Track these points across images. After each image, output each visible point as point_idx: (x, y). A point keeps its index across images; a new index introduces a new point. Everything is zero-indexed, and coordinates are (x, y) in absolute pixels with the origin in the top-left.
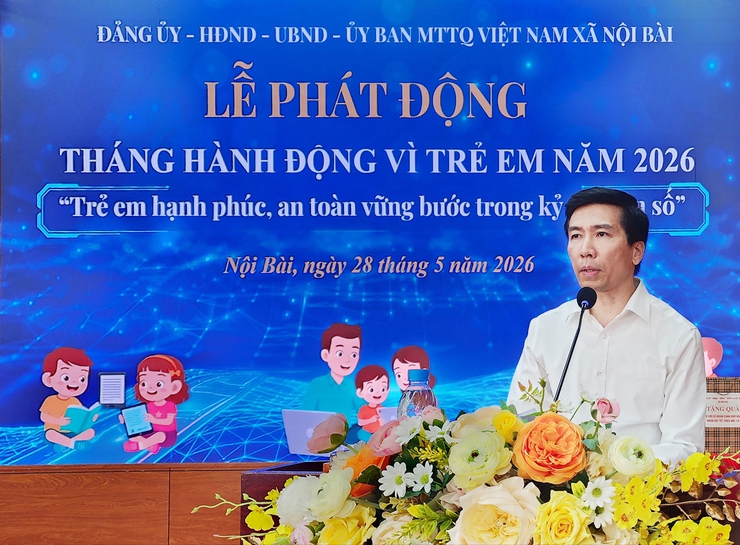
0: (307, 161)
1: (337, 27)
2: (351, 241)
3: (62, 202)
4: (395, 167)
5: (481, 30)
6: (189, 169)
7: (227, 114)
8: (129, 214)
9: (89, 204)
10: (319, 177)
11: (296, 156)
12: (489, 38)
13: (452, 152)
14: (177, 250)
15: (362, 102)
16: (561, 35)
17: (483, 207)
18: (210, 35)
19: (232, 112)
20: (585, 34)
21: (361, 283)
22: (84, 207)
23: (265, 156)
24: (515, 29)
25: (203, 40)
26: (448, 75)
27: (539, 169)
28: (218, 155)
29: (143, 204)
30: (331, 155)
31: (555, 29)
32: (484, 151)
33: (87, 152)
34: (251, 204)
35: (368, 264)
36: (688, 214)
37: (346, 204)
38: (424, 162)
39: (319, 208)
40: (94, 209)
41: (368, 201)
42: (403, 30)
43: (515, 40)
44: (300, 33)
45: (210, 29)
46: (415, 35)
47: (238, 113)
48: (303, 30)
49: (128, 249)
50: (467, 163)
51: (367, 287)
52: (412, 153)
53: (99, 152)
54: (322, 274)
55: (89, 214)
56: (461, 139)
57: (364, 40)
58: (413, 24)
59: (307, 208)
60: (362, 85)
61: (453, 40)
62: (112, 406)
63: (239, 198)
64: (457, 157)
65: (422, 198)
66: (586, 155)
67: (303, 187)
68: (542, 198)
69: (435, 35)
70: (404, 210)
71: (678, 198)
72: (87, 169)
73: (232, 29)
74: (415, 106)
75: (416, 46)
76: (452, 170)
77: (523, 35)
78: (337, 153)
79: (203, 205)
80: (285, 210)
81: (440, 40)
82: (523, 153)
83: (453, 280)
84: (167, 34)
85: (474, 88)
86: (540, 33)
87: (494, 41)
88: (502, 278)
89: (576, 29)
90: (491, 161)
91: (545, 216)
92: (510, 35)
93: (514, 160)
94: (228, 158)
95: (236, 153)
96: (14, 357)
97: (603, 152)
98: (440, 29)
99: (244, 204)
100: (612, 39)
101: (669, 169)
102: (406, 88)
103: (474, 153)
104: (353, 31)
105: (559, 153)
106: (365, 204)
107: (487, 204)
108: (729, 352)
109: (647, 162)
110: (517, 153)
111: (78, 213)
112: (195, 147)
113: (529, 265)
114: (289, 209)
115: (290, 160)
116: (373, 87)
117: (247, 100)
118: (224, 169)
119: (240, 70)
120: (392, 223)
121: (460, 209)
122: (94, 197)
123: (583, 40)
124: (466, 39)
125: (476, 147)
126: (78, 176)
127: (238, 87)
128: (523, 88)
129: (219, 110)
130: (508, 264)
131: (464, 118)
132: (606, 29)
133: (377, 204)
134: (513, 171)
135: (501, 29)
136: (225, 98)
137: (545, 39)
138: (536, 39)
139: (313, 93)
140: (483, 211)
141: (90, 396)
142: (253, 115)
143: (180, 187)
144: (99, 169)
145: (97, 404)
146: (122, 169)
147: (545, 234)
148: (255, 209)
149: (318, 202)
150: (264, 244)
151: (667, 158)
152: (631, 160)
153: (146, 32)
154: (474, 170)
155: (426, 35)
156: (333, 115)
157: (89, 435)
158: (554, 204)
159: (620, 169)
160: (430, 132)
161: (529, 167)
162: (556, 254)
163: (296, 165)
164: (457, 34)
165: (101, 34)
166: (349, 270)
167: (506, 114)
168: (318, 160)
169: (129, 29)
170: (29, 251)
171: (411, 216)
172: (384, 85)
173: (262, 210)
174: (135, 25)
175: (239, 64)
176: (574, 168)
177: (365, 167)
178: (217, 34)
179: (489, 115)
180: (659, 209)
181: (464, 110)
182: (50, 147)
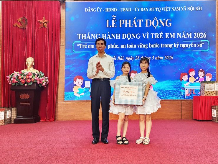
0: (127, 36)
1: (133, 8)
3: (78, 45)
4: (144, 37)
5: (162, 8)
8: (91, 48)
9: (83, 46)
10: (129, 40)
11: (124, 35)
13: (156, 34)
15: (138, 24)
17: (162, 45)
18: (108, 10)
19: (112, 26)
20: (184, 9)
21: (137, 62)
22: (82, 46)
23: (118, 35)
24: (169, 8)
25: (106, 11)
26: (155, 18)
27: (174, 37)
28: (109, 35)
32: (163, 34)
33: (83, 35)
34: (115, 45)
35: (139, 58)
36: (205, 46)
37: (134, 45)
38: (150, 36)
39: (129, 46)
40: (84, 47)
41: (139, 44)
42: (146, 8)
43: (169, 10)
44: (125, 9)
45: (108, 9)
46: (149, 9)
47: (113, 26)
48: (126, 9)
49: (91, 55)
50: (159, 36)
52: (148, 34)
53: (85, 35)
54: (129, 60)
55: (83, 48)
56: (158, 31)
57: (138, 11)
58: (148, 7)
59: (126, 46)
60: (138, 20)
61: (156, 10)
62: (87, 88)
64: (157, 35)
65: (150, 44)
66: (184, 34)
67: (126, 42)
68: (174, 43)
69: (153, 9)
70: (146, 46)
71: (203, 43)
72: (83, 38)
73: (112, 9)
74: (149, 24)
75: (149, 12)
76: (156, 38)
77: (171, 9)
78: (133, 34)
80: (122, 46)
81: (154, 10)
82: (171, 34)
83: (156, 61)
84: (99, 10)
85: (161, 20)
86: (174, 9)
87: (165, 10)
88: (166, 61)
89: (182, 8)
90: (164, 36)
91: (175, 47)
92: (168, 9)
93: (169, 35)
94: (111, 36)
95: (112, 35)
96: (68, 78)
97: (187, 34)
98: (154, 8)
99: (114, 45)
100: (189, 9)
101: (201, 37)
102: (147, 20)
103: (160, 34)
104: (136, 9)
105: (178, 34)
106: (138, 45)
107: (163, 45)
108: (214, 76)
109: (196, 36)
110: (169, 34)
111: (81, 48)
112: (104, 34)
113: (172, 58)
115: (123, 36)
116: (140, 20)
117: (115, 23)
118: (110, 38)
119: (113, 17)
120: (143, 49)
121: (157, 46)
122: (84, 44)
123: (183, 10)
124: (159, 10)
125: (161, 33)
126: (81, 40)
127: (113, 21)
128: (171, 20)
129: (109, 26)
130: (167, 58)
131: (158, 27)
132: (188, 8)
133: (140, 45)
134: (168, 38)
135: (166, 8)
136: (110, 23)
137: (175, 10)
138: (173, 10)
139: (128, 22)
140: (162, 46)
141: (83, 86)
142: (116, 27)
144: (85, 38)
145: (84, 88)
146: (90, 38)
147: (175, 51)
148: (116, 46)
149: (129, 45)
150: (118, 54)
151: (201, 35)
152: (193, 35)
153: (95, 10)
154: (160, 38)
155: (151, 9)
156: (132, 27)
157: (83, 94)
158: (177, 45)
159: (191, 37)
160: (152, 30)
161: (172, 37)
162: (177, 56)
163: (124, 37)
164: (157, 9)
165: (86, 10)
166: (135, 59)
167: (167, 26)
168: (129, 36)
169: (91, 9)
170: (71, 56)
171: (147, 47)
172: (142, 20)
173: (117, 47)
174: (93, 8)
175: (113, 16)
176: (181, 37)
177: (138, 37)
178: (109, 10)
179: (164, 26)
180: (199, 46)
181: (159, 25)
182: (75, 34)
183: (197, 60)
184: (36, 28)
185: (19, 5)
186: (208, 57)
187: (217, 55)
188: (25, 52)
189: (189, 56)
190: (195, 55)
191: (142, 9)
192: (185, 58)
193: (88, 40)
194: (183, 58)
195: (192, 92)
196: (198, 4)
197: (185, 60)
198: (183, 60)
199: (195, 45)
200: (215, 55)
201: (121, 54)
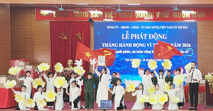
0: (136, 45)
1: (140, 26)
2: (142, 56)
4: (148, 46)
5: (160, 27)
6: (120, 46)
7: (125, 39)
10: (138, 47)
14: (118, 58)
15: (144, 37)
16: (172, 27)
20: (175, 27)
23: (130, 44)
25: (122, 28)
26: (156, 33)
28: (124, 44)
33: (106, 44)
35: (145, 60)
36: (190, 53)
37: (141, 51)
38: (152, 45)
39: (138, 52)
41: (145, 51)
42: (149, 27)
46: (151, 27)
48: (136, 27)
51: (145, 63)
57: (144, 28)
59: (136, 52)
60: (144, 35)
61: (156, 28)
63: (127, 50)
65: (152, 50)
66: (175, 44)
67: (136, 49)
69: (154, 28)
72: (106, 46)
73: (126, 27)
74: (151, 37)
75: (151, 29)
78: (140, 44)
79: (122, 51)
81: (155, 28)
84: (117, 27)
85: (159, 35)
86: (169, 27)
92: (164, 27)
94: (125, 45)
95: (126, 44)
101: (187, 47)
104: (142, 27)
105: (172, 44)
109: (184, 45)
112: (121, 43)
114: (134, 52)
115: (134, 45)
117: (128, 37)
119: (127, 32)
120: (148, 54)
124: (158, 28)
127: (126, 35)
128: (166, 35)
129: (124, 38)
130: (164, 60)
132: (178, 27)
139: (137, 36)
142: (129, 39)
148: (129, 52)
150: (130, 57)
151: (187, 45)
152: (182, 45)
153: (114, 27)
155: (153, 27)
156: (140, 39)
159: (180, 46)
163: (135, 46)
165: (108, 27)
166: (142, 60)
167: (164, 39)
168: (138, 45)
169: (111, 27)
171: (151, 53)
172: (147, 34)
175: (127, 31)
177: (144, 46)
179: (162, 39)
180: (186, 52)
181: (158, 38)
182: (101, 43)
184: (74, 39)
185: (62, 24)
186: (192, 60)
189: (179, 59)
190: (183, 59)
191: (146, 27)
192: (177, 60)
193: (110, 47)
194: (175, 60)
196: (185, 24)
197: (176, 61)
199: (183, 52)
201: (133, 57)
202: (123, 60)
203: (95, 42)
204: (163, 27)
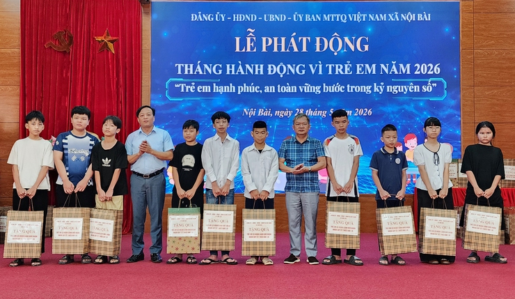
0: (277, 69)
1: (290, 15)
2: (294, 103)
3: (176, 86)
4: (313, 72)
5: (350, 15)
6: (228, 73)
7: (244, 50)
8: (204, 91)
9: (187, 87)
10: (281, 76)
11: (272, 67)
12: (353, 18)
13: (337, 66)
14: (223, 106)
15: (300, 45)
16: (383, 17)
17: (350, 88)
18: (237, 18)
19: (246, 49)
20: (394, 17)
22: (185, 88)
23: (259, 67)
24: (364, 15)
25: (234, 20)
26: (336, 34)
28: (240, 67)
29: (209, 87)
30: (287, 67)
31: (381, 15)
32: (351, 65)
33: (186, 65)
34: (253, 87)
36: (438, 91)
37: (292, 87)
38: (325, 70)
39: (281, 89)
40: (189, 89)
41: (302, 86)
42: (317, 16)
43: (364, 20)
44: (274, 17)
45: (238, 15)
46: (322, 17)
47: (249, 50)
48: (276, 15)
49: (203, 105)
50: (343, 70)
52: (320, 66)
53: (191, 66)
54: (283, 116)
55: (187, 91)
56: (341, 60)
57: (301, 20)
58: (321, 13)
59: (276, 89)
60: (300, 38)
61: (338, 20)
63: (249, 85)
64: (339, 67)
65: (324, 84)
66: (394, 67)
67: (275, 80)
68: (375, 84)
69: (331, 18)
70: (317, 89)
71: (433, 85)
72: (186, 73)
73: (246, 15)
74: (322, 47)
75: (323, 22)
76: (337, 73)
77: (367, 18)
78: (289, 66)
79: (234, 87)
80: (267, 89)
81: (333, 20)
82: (367, 66)
84: (219, 17)
85: (346, 39)
86: (375, 16)
87: (355, 20)
88: (358, 118)
89: (390, 15)
90: (354, 69)
91: (377, 92)
92: (362, 18)
93: (364, 69)
94: (244, 68)
95: (247, 66)
97: (401, 65)
98: (333, 15)
99: (250, 87)
100: (405, 19)
101: (429, 73)
102: (318, 39)
103: (346, 66)
104: (296, 16)
105: (382, 66)
106: (300, 87)
107: (352, 87)
108: (456, 149)
109: (420, 70)
110: (364, 66)
111: (182, 91)
112: (231, 64)
113: (370, 112)
114: (269, 89)
115: (270, 69)
116: (304, 39)
117: (252, 44)
118: (243, 73)
119: (250, 32)
120: (312, 95)
121: (341, 89)
122: (189, 84)
123: (392, 20)
124: (343, 19)
125: (347, 64)
126: (183, 76)
127: (249, 39)
128: (367, 39)
129: (241, 49)
130: (361, 112)
131: (342, 51)
132: (402, 15)
133: (305, 87)
134: (363, 73)
135: (358, 15)
136: (243, 44)
137: (376, 19)
138: (372, 19)
139: (279, 41)
140: (350, 90)
142: (255, 50)
143: (225, 80)
146: (201, 73)
147: (376, 99)
148: (255, 89)
149: (281, 86)
150: (258, 103)
151: (429, 68)
152: (413, 69)
153: (211, 17)
154: (346, 73)
155: (327, 18)
156: (288, 51)
158: (381, 87)
159: (408, 72)
160: (328, 57)
161: (370, 71)
162: (381, 108)
163: (272, 71)
164: (340, 17)
165: (193, 17)
166: (293, 114)
167: (360, 50)
168: (282, 69)
169: (204, 15)
170: (163, 106)
171: (320, 92)
172: (309, 38)
173: (258, 90)
174: (207, 13)
175: (249, 30)
176: (389, 72)
177: (301, 72)
178: (240, 18)
179: (353, 50)
180: (425, 89)
181: (343, 48)
182: (171, 63)
183: (423, 117)
184: (91, 51)
185: (57, 6)
186: (444, 111)
187: (463, 109)
188: (67, 99)
189: (403, 109)
190: (417, 108)
192: (397, 113)
193: (198, 75)
194: (393, 113)
195: (412, 180)
196: (422, 7)
197: (397, 116)
198: (392, 116)
199: (417, 89)
200: (458, 107)
201: (266, 104)
202: (238, 112)
203: (153, 60)
204: (358, 17)
